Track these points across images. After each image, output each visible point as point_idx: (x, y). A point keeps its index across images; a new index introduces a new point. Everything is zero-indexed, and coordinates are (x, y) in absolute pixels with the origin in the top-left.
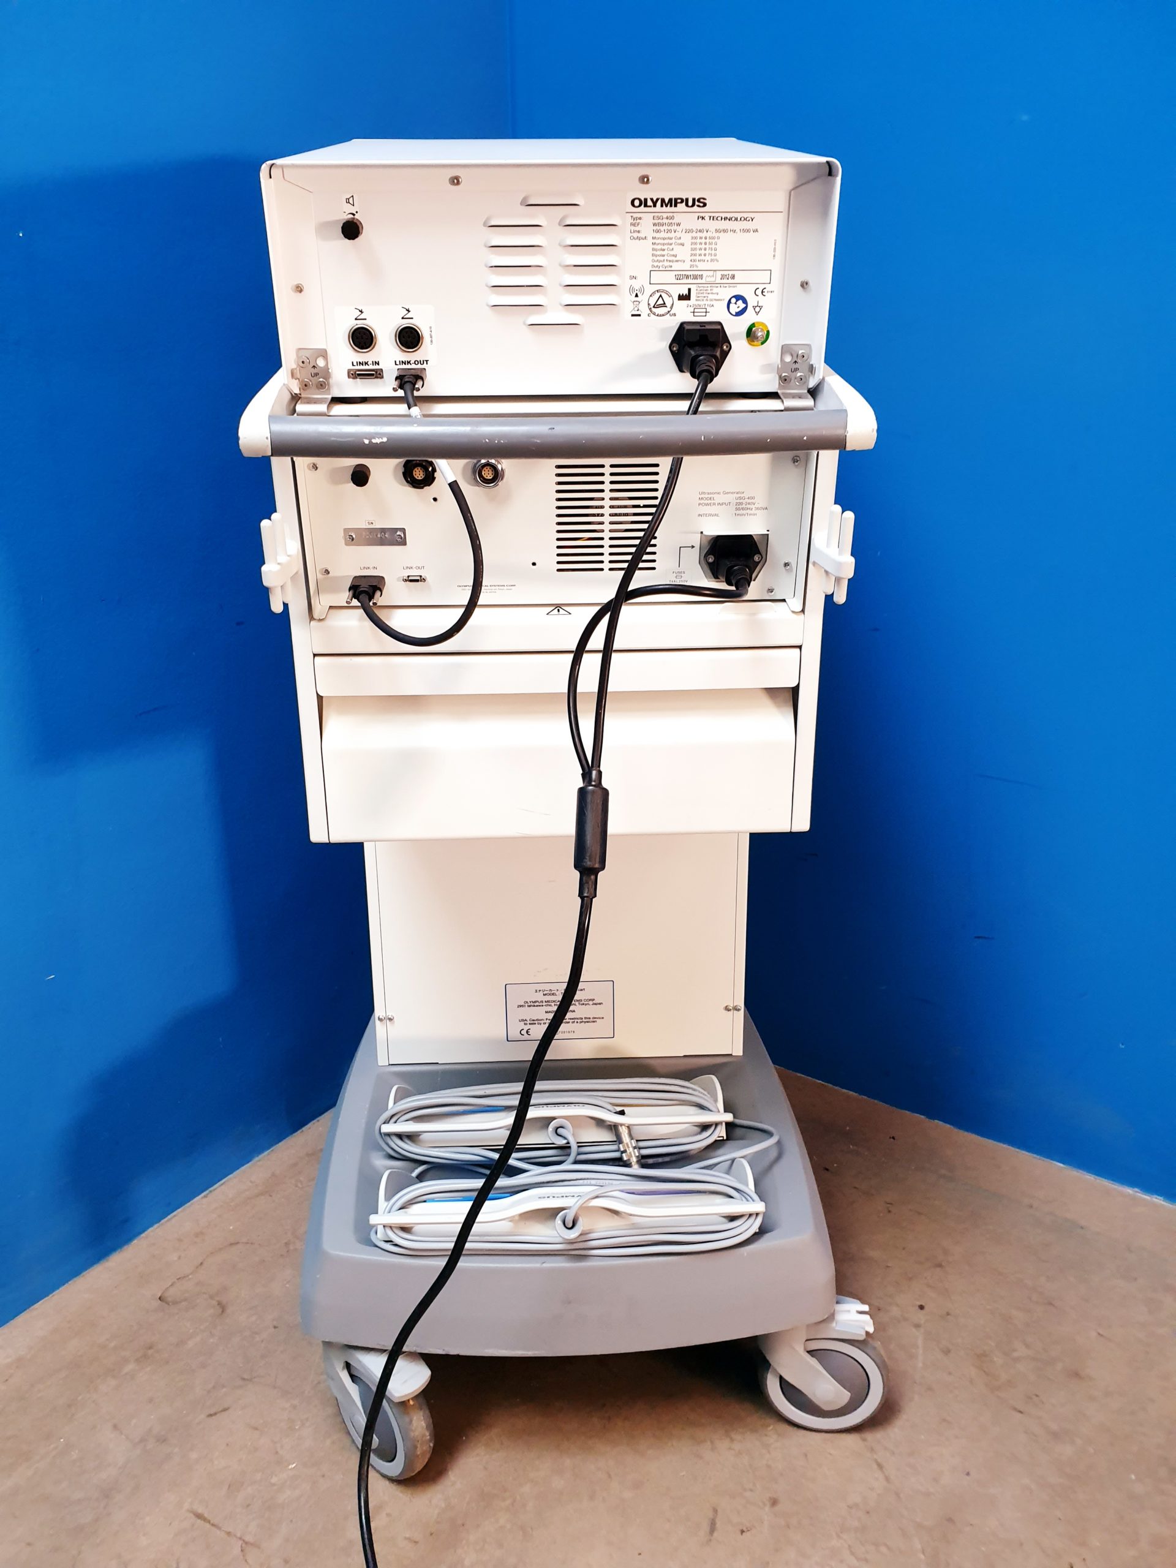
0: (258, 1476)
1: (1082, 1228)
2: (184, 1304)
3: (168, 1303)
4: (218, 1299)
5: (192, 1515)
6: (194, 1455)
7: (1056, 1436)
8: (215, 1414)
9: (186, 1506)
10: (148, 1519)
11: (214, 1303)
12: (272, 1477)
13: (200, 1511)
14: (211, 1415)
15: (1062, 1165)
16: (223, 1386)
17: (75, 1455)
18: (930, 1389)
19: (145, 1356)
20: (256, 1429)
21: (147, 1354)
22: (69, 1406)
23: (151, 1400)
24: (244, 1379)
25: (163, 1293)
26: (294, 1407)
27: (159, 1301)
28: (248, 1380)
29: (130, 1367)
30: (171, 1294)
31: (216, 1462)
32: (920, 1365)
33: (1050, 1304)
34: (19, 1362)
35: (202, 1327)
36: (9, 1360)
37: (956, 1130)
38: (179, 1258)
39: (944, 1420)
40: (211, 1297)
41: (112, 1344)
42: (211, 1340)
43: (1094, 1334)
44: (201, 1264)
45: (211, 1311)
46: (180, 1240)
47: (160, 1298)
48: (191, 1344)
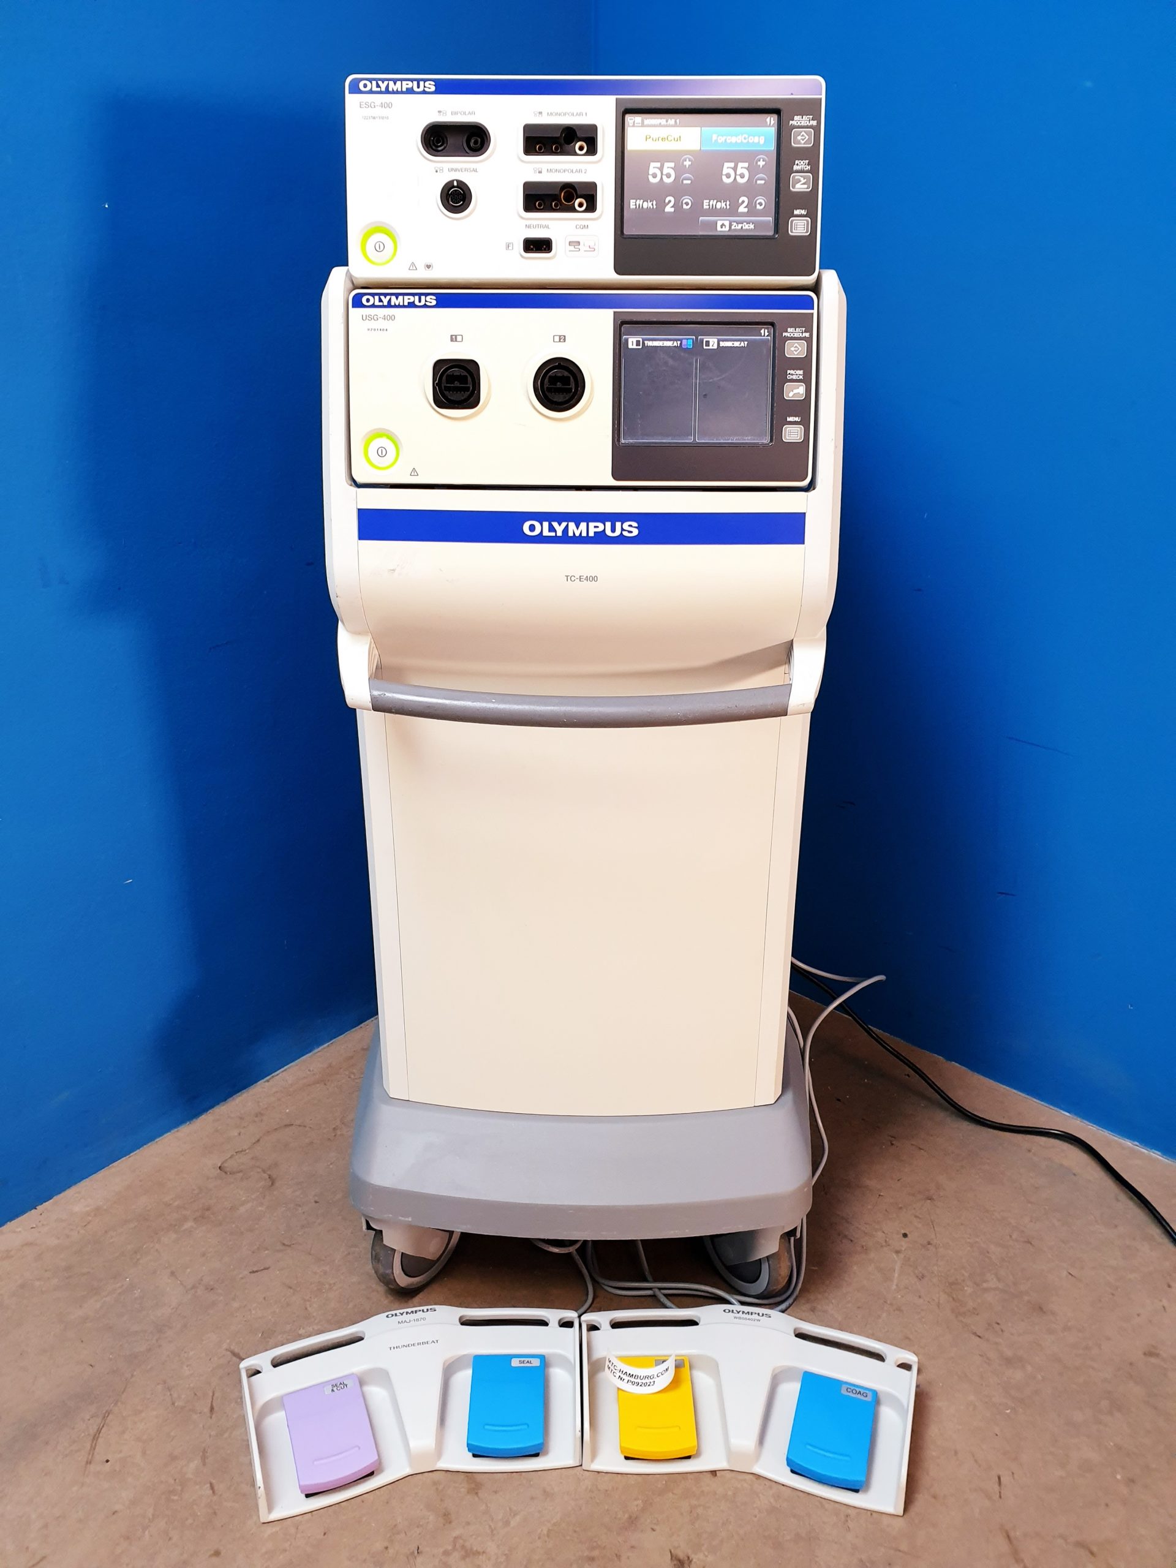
0: (288, 1327)
1: (1075, 1175)
2: (241, 1174)
3: (226, 1173)
4: (269, 1173)
5: (229, 1353)
6: (236, 1305)
7: (1009, 1362)
8: (257, 1271)
9: (225, 1346)
10: (191, 1353)
11: (266, 1176)
12: (300, 1329)
13: (236, 1350)
14: (254, 1272)
15: (1068, 1114)
16: (267, 1249)
17: (137, 1293)
18: (899, 1309)
19: (203, 1217)
20: (291, 1288)
21: (204, 1216)
22: (136, 1253)
23: (204, 1255)
24: (284, 1244)
25: (222, 1164)
26: (325, 1273)
27: (219, 1170)
28: (287, 1246)
29: (189, 1224)
30: (230, 1165)
31: (253, 1312)
32: (894, 1287)
33: (1029, 1242)
34: (98, 1211)
35: (253, 1197)
36: (88, 1209)
37: (970, 1072)
38: (240, 1134)
39: (907, 1338)
40: (264, 1172)
41: (176, 1204)
42: (260, 1208)
43: (1065, 1273)
44: (258, 1140)
45: (262, 1183)
46: (241, 1118)
47: (220, 1167)
48: (242, 1210)
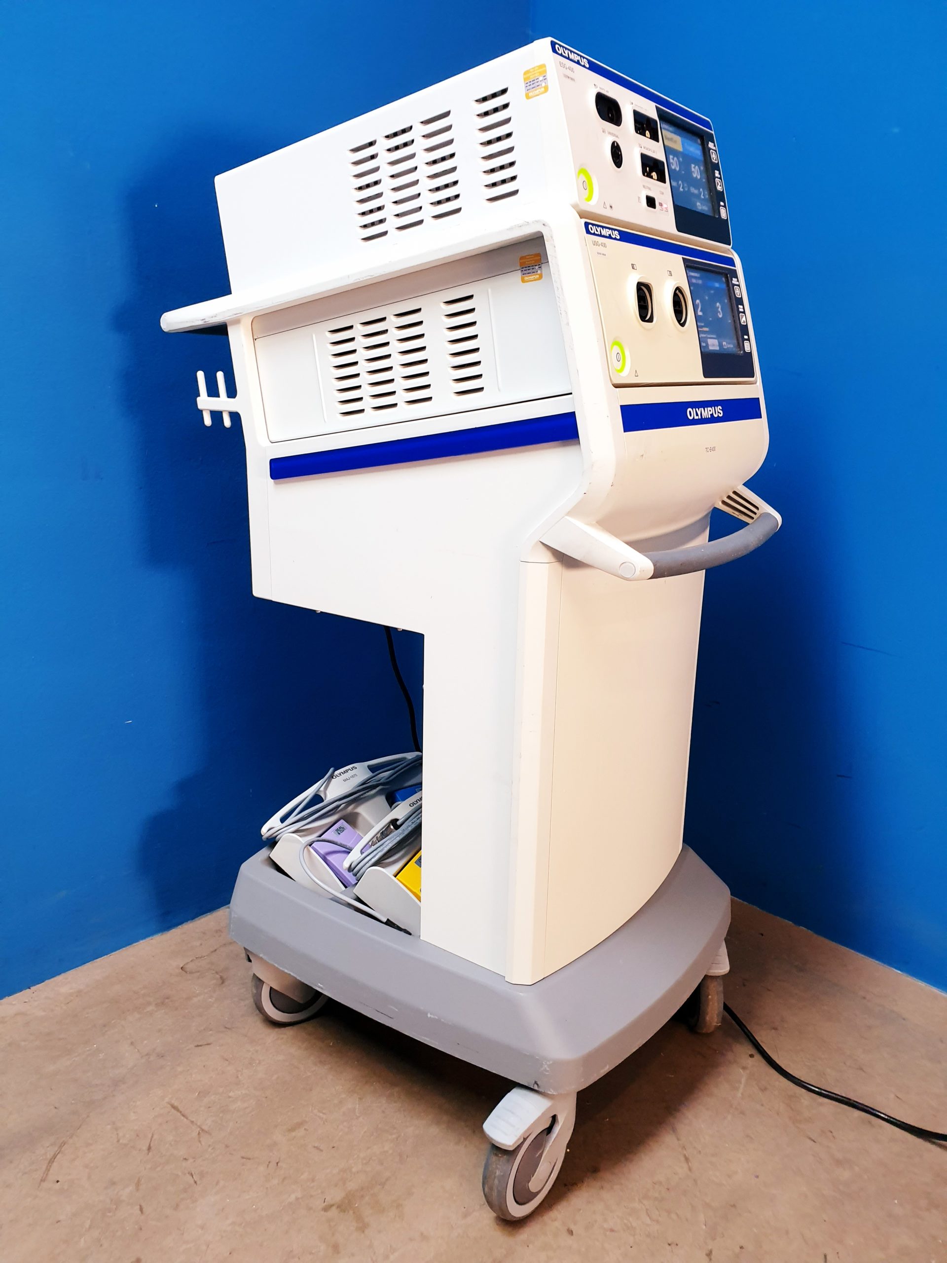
0: (221, 1090)
1: (904, 1019)
2: (198, 974)
3: (186, 972)
4: (221, 974)
5: (169, 1106)
6: (179, 1069)
7: (839, 1163)
8: (201, 1046)
9: (167, 1100)
10: (138, 1103)
11: (218, 976)
12: (230, 1092)
13: (176, 1104)
14: (198, 1046)
15: (899, 972)
16: (211, 1030)
17: (101, 1056)
18: (742, 1113)
19: (163, 1003)
20: (227, 1060)
21: (163, 1002)
22: (105, 1026)
23: (160, 1031)
24: (226, 1028)
25: (184, 965)
26: (257, 1051)
27: (181, 970)
28: (229, 1029)
29: (150, 1008)
30: (189, 967)
31: (194, 1076)
32: (739, 1095)
33: (861, 1069)
34: (79, 993)
35: (206, 991)
36: (71, 991)
37: (815, 936)
38: (201, 945)
39: (748, 1136)
40: (217, 973)
41: (142, 992)
42: (210, 1000)
43: (892, 1096)
44: (216, 950)
45: (214, 981)
46: (204, 933)
47: (182, 968)
48: (195, 1000)
